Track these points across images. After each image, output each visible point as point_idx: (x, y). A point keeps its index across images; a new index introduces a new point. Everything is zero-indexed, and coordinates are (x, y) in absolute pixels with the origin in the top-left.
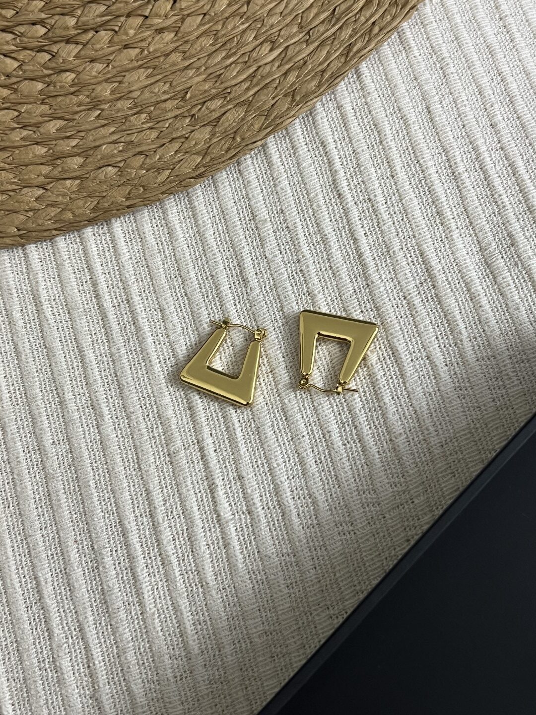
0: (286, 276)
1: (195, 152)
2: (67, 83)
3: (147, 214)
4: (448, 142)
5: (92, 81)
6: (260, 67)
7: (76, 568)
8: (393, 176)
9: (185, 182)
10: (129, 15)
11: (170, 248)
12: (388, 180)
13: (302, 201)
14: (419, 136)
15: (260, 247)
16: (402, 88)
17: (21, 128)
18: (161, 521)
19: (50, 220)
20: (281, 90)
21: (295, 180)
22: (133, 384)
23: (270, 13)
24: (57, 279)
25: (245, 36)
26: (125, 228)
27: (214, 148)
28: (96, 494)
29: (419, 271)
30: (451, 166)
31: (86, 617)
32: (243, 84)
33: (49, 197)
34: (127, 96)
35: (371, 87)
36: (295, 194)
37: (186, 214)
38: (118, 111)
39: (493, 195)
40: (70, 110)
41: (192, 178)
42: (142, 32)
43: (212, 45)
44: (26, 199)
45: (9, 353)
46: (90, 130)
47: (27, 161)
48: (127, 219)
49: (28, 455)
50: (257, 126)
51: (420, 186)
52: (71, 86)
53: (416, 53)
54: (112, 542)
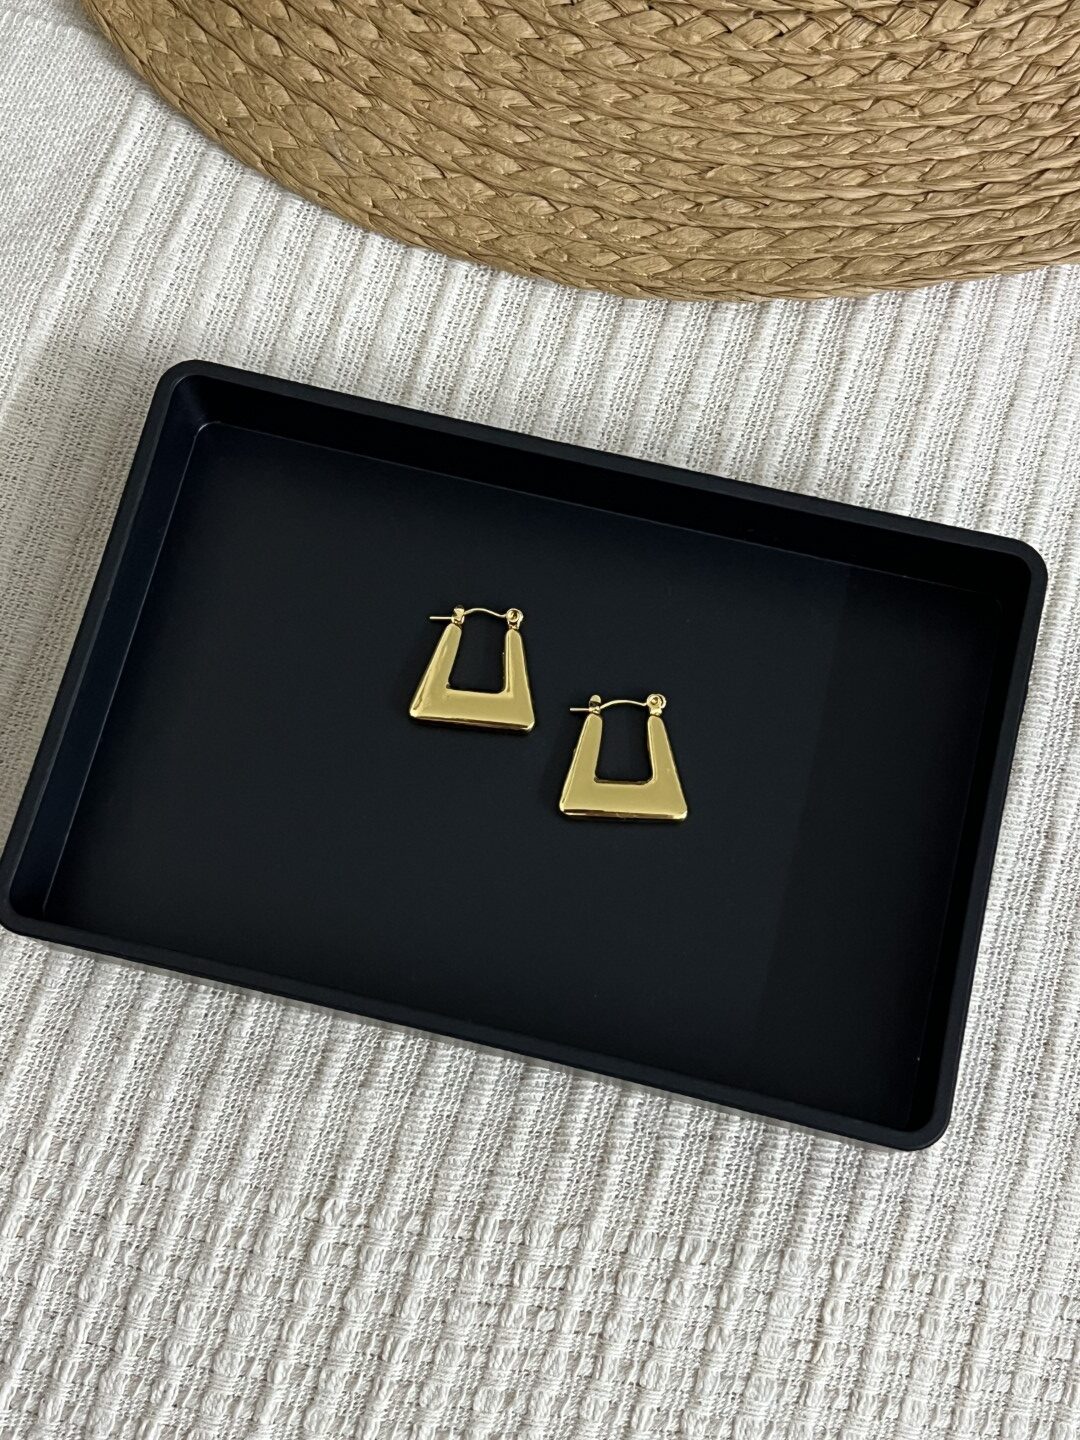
1: (666, 254)
2: (566, 53)
3: (552, 294)
4: (1007, 461)
5: (600, 71)
6: (831, 197)
8: (901, 457)
9: (627, 286)
10: (707, 13)
11: (552, 359)
13: (762, 412)
14: (974, 427)
16: (998, 350)
17: (466, 72)
19: (422, 219)
20: (835, 247)
21: (771, 379)
23: (895, 134)
24: (381, 303)
25: (840, 143)
26: (511, 295)
27: (694, 266)
30: (987, 494)
32: (792, 205)
33: (442, 189)
34: (631, 122)
35: (959, 320)
36: (760, 397)
37: (602, 328)
38: (605, 134)
40: (545, 90)
41: (640, 286)
42: (710, 48)
43: (790, 126)
44: (409, 171)
46: (553, 136)
47: (444, 122)
48: (521, 285)
50: (770, 274)
51: (928, 493)
52: (569, 60)
53: (1052, 316)
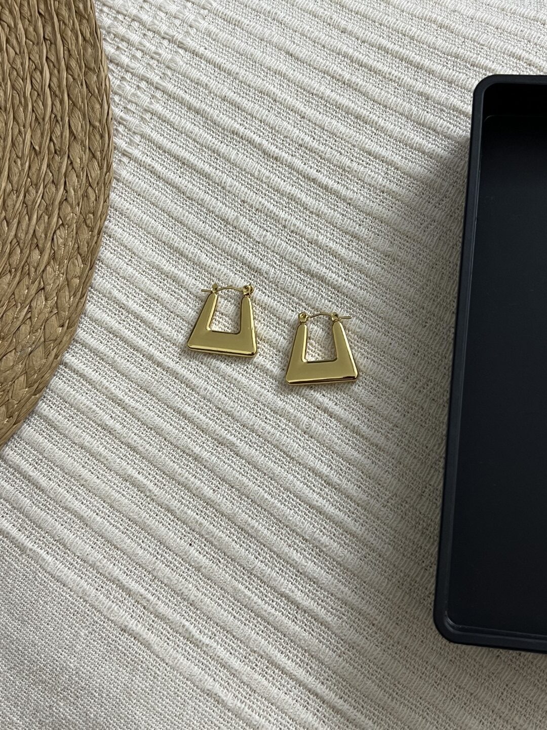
0: (284, 244)
4: (322, 65)
7: (306, 564)
12: (302, 123)
13: (253, 183)
14: (298, 76)
15: (248, 239)
18: (339, 482)
21: (235, 173)
22: (236, 405)
28: (276, 501)
29: (377, 166)
30: (338, 80)
31: (342, 592)
35: (235, 68)
39: (385, 77)
45: (128, 454)
49: (203, 514)
51: (328, 109)
53: (246, 22)
54: (316, 524)
